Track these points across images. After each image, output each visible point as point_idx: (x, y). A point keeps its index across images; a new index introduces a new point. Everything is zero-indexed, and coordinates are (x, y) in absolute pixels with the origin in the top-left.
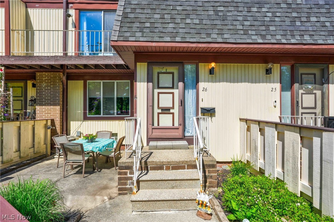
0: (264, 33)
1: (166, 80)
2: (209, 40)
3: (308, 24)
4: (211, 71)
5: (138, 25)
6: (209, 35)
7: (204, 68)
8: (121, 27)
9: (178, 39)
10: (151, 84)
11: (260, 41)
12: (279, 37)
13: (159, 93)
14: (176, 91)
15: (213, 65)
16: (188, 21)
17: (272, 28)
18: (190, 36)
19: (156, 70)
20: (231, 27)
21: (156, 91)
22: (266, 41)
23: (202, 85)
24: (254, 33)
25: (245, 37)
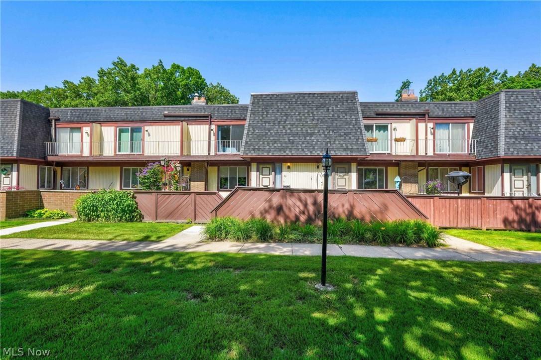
0: (311, 150)
1: (266, 171)
2: (285, 154)
3: (334, 145)
4: (289, 167)
5: (252, 147)
6: (285, 152)
7: (285, 165)
8: (245, 148)
9: (270, 154)
10: (258, 173)
11: (309, 154)
12: (318, 152)
13: (262, 178)
14: (271, 176)
15: (289, 164)
16: (275, 145)
17: (316, 148)
18: (276, 152)
19: (261, 166)
20: (296, 147)
21: (261, 176)
22: (312, 154)
23: (284, 173)
24: (307, 150)
25: (302, 152)
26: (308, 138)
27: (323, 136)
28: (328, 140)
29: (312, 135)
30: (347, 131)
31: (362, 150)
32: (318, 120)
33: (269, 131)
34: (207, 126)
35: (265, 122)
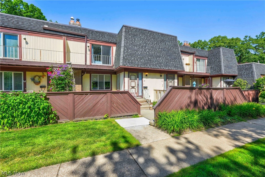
0: (160, 66)
1: (133, 77)
2: (147, 67)
3: (170, 64)
4: (146, 75)
5: (128, 61)
6: (147, 65)
7: (144, 74)
8: (123, 61)
9: (139, 66)
10: (129, 78)
12: (164, 67)
13: (131, 82)
14: (136, 81)
15: (147, 73)
16: (141, 61)
17: (162, 65)
18: (142, 65)
19: (130, 74)
20: (152, 64)
21: (130, 81)
22: (161, 68)
23: (144, 79)
24: (158, 65)
25: (156, 67)
26: (158, 59)
27: (165, 58)
28: (167, 61)
29: (159, 57)
30: (175, 57)
31: (182, 68)
32: (162, 48)
33: (137, 51)
34: (84, 44)
35: (134, 45)
